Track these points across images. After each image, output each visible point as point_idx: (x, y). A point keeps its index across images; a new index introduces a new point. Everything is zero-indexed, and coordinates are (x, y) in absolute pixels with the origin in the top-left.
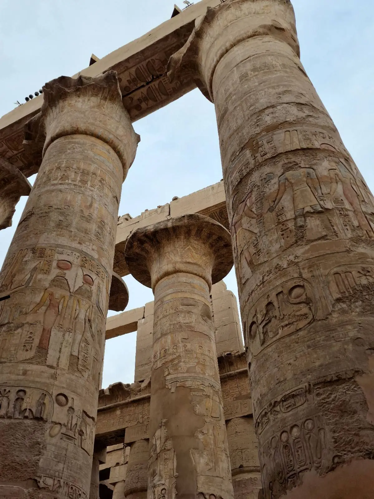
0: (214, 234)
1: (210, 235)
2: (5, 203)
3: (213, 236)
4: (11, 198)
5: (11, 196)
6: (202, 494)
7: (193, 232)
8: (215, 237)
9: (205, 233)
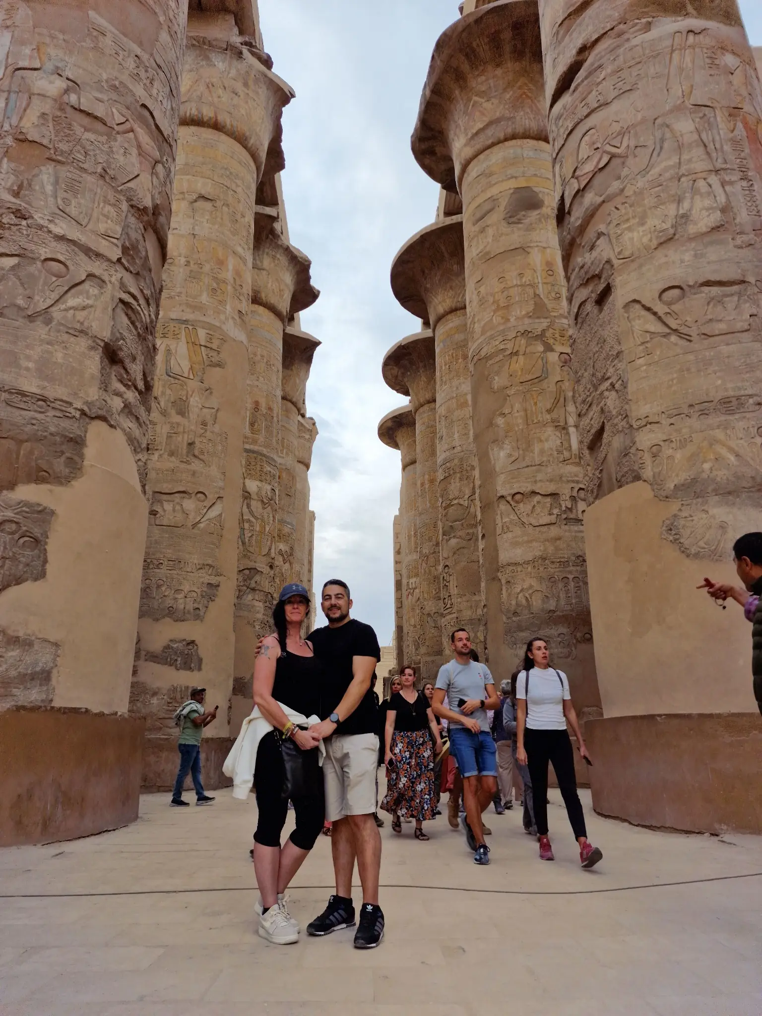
0: (498, 32)
1: (495, 41)
2: (266, 250)
3: (502, 37)
4: (267, 238)
5: (264, 238)
6: (502, 497)
7: (465, 67)
8: (507, 35)
9: (483, 47)
